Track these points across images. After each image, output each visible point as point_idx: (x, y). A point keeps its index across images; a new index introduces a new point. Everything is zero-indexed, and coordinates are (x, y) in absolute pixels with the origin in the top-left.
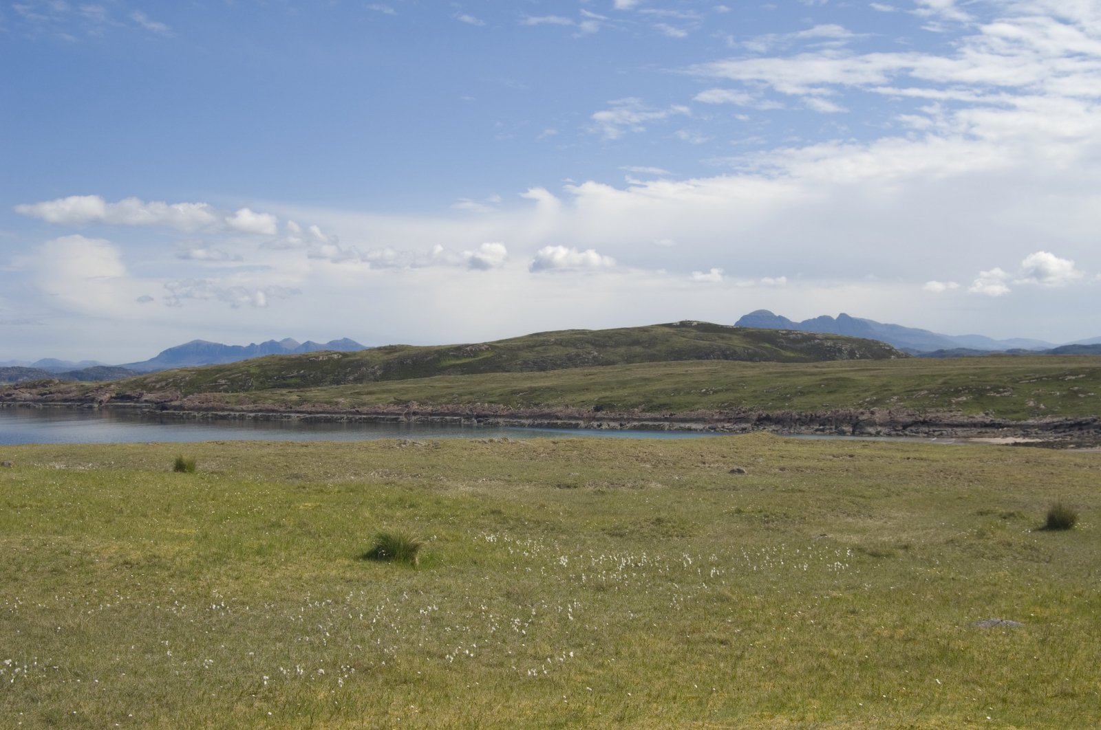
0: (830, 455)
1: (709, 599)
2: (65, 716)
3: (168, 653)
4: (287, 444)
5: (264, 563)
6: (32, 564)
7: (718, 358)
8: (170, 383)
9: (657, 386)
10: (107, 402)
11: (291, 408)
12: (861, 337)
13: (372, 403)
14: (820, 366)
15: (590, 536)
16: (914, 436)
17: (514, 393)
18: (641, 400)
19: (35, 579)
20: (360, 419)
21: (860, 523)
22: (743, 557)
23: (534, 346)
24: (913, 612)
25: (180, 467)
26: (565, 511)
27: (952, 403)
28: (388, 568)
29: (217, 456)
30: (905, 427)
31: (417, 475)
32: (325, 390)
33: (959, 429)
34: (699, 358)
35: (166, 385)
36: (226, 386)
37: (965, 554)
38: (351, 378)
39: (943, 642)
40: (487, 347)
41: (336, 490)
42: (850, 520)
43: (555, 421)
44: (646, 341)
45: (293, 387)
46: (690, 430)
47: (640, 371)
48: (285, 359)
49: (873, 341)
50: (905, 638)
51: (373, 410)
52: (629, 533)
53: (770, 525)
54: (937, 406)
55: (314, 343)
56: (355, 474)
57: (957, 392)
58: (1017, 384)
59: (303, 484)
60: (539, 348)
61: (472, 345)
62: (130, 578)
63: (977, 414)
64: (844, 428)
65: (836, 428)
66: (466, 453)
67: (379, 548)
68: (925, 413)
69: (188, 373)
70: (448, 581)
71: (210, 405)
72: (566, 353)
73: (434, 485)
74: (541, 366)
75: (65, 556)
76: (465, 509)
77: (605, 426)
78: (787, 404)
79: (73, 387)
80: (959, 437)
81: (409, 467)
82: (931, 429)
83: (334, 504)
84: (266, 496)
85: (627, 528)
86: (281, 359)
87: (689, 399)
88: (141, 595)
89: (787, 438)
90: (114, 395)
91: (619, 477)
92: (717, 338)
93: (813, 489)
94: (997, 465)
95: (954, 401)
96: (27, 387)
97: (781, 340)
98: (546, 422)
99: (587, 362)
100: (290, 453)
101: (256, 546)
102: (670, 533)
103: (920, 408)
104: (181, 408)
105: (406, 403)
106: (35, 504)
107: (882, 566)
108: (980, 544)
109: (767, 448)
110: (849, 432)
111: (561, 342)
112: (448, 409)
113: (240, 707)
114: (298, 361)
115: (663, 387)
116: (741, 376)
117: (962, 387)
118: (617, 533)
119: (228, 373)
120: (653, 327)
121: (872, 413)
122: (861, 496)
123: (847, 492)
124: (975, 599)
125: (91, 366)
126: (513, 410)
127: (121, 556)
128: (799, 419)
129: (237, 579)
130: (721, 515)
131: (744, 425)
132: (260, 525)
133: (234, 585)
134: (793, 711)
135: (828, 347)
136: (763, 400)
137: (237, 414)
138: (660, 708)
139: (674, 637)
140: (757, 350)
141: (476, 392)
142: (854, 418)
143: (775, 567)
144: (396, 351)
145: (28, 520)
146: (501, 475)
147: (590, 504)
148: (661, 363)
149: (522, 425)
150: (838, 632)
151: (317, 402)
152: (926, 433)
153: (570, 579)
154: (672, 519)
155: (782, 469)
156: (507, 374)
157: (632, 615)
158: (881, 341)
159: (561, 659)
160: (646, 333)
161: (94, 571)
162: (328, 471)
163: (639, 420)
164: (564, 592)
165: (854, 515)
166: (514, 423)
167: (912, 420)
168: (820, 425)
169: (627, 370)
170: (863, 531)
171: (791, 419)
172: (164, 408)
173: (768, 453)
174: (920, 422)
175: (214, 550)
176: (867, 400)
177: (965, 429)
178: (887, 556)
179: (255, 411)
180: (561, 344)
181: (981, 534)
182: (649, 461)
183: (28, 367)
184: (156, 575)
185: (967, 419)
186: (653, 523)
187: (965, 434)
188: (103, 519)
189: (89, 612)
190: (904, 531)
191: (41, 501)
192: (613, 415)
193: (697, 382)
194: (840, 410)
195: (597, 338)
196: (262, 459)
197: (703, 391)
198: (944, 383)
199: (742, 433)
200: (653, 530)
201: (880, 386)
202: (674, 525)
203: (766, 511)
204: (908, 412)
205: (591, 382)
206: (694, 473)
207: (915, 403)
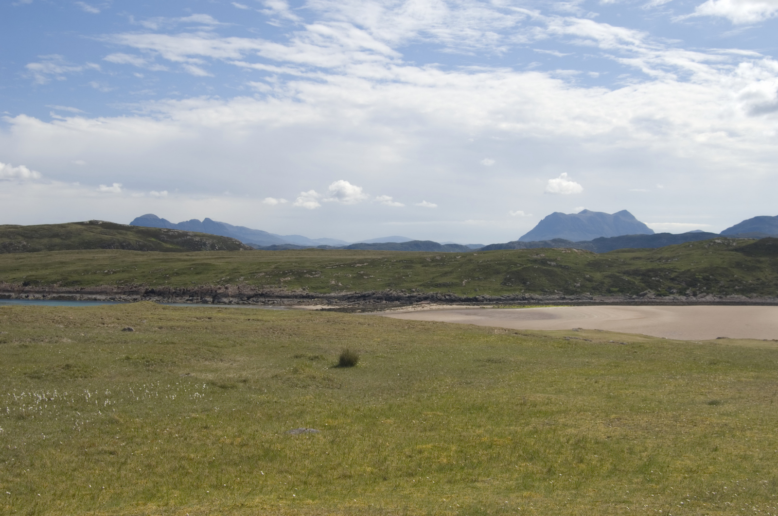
0: (195, 318)
1: (103, 422)
7: (117, 248)
9: (71, 268)
12: (219, 235)
14: (190, 254)
15: (15, 379)
16: (255, 304)
18: (59, 278)
21: (214, 365)
22: (129, 391)
24: (247, 426)
27: (281, 282)
30: (249, 298)
33: (285, 300)
34: (103, 247)
37: (285, 385)
39: (267, 445)
42: (207, 363)
44: (63, 235)
46: (95, 300)
47: (58, 256)
49: (227, 238)
50: (241, 444)
52: (45, 376)
53: (150, 368)
54: (271, 284)
57: (284, 274)
58: (324, 269)
63: (297, 289)
64: (207, 299)
65: (201, 298)
68: (263, 288)
72: (2, 242)
77: (31, 297)
78: (166, 282)
80: (285, 305)
82: (267, 300)
85: (43, 372)
87: (95, 277)
89: (164, 306)
91: (39, 334)
92: (116, 233)
93: (182, 342)
94: (308, 324)
97: (163, 236)
99: (18, 250)
102: (76, 375)
103: (259, 285)
107: (228, 395)
108: (295, 378)
109: (150, 313)
110: (210, 301)
115: (76, 268)
116: (134, 261)
117: (288, 271)
118: (36, 376)
120: (69, 224)
121: (227, 288)
122: (215, 346)
123: (206, 344)
124: (290, 415)
128: (175, 292)
130: (115, 361)
131: (135, 297)
134: (160, 500)
135: (196, 241)
136: (149, 279)
138: (63, 504)
139: (75, 451)
140: (145, 242)
142: (214, 292)
143: (152, 397)
147: (16, 355)
148: (75, 251)
150: (195, 442)
152: (263, 302)
154: (77, 365)
155: (161, 328)
157: (44, 436)
160: (64, 229)
163: (57, 293)
165: (210, 359)
167: (254, 293)
168: (190, 297)
169: (49, 255)
170: (216, 370)
171: (169, 292)
173: (150, 317)
174: (259, 294)
176: (223, 279)
177: (289, 299)
178: (231, 388)
181: (296, 371)
182: (62, 322)
185: (291, 293)
186: (63, 368)
187: (289, 303)
190: (244, 370)
192: (37, 289)
193: (101, 265)
194: (204, 286)
195: (26, 232)
197: (106, 271)
198: (275, 268)
199: (134, 302)
200: (63, 373)
201: (232, 270)
202: (79, 369)
203: (147, 358)
204: (251, 288)
205: (21, 264)
206: (96, 331)
207: (256, 282)
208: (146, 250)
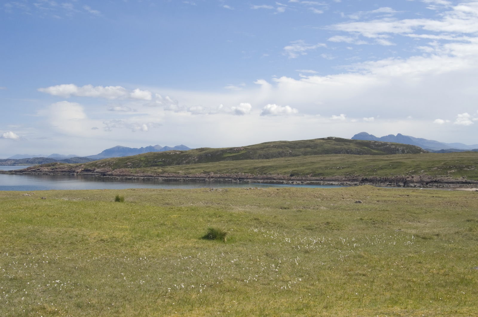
0: (398, 195)
1: (354, 257)
2: (85, 304)
3: (125, 278)
4: (162, 190)
5: (160, 240)
6: (62, 240)
7: (344, 153)
8: (107, 164)
9: (317, 166)
10: (80, 172)
11: (159, 175)
12: (407, 144)
13: (194, 173)
14: (389, 156)
15: (298, 230)
16: (431, 187)
17: (255, 168)
18: (311, 172)
19: (64, 247)
20: (189, 180)
21: (415, 224)
22: (366, 239)
23: (264, 148)
24: (446, 263)
25: (118, 199)
26: (286, 219)
27: (448, 173)
28: (213, 243)
29: (133, 195)
30: (427, 183)
31: (219, 203)
32: (173, 167)
33: (451, 184)
34: (336, 153)
35: (105, 165)
36: (131, 166)
37: (464, 238)
38: (185, 162)
39: (462, 276)
40: (243, 148)
41: (186, 209)
42: (410, 223)
43: (273, 181)
44: (313, 146)
45: (160, 166)
46: (332, 184)
47: (310, 159)
48: (156, 154)
49: (412, 145)
50: (444, 274)
51: (194, 176)
52: (315, 228)
53: (377, 225)
54: (441, 174)
55: (168, 147)
56: (193, 203)
57: (450, 168)
58: (477, 165)
59: (171, 207)
60: (266, 149)
61: (237, 148)
62: (104, 247)
63: (459, 178)
64: (400, 184)
65: (397, 184)
66: (240, 194)
67: (209, 234)
68: (436, 177)
69: (114, 160)
70: (241, 249)
71: (124, 174)
72: (278, 151)
73: (227, 208)
74: (267, 157)
75: (75, 237)
76: (243, 218)
77: (295, 183)
78: (375, 173)
79: (66, 166)
80: (451, 188)
81: (215, 200)
82: (439, 184)
83: (186, 215)
84: (156, 212)
85: (314, 226)
86: (154, 154)
87: (332, 171)
88: (109, 253)
89: (379, 188)
90: (83, 169)
91: (307, 204)
92: (344, 144)
93: (393, 210)
95: (449, 172)
96: (46, 166)
97: (372, 145)
98: (269, 181)
99: (287, 155)
100: (164, 194)
101: (156, 233)
102: (333, 228)
103: (434, 175)
104: (112, 175)
105: (208, 173)
106: (59, 215)
107: (428, 243)
108: (470, 234)
109: (370, 192)
110: (402, 186)
111: (276, 146)
112: (227, 176)
113: (159, 301)
114: (162, 155)
115: (320, 166)
116: (355, 161)
117: (452, 166)
118: (310, 228)
119: (132, 160)
120: (315, 139)
121: (413, 177)
122: (414, 213)
123: (408, 211)
124: (472, 257)
125: (73, 157)
126: (255, 176)
127: (99, 237)
128: (380, 180)
129: (150, 247)
130: (354, 221)
131: (356, 183)
132: (156, 224)
133: (149, 250)
134: (401, 305)
135: (393, 148)
136: (364, 172)
137: (136, 177)
138: (342, 303)
139: (342, 273)
140: (361, 149)
141: (239, 168)
142: (404, 179)
143: (381, 243)
144: (204, 151)
145: (57, 222)
146: (256, 203)
147: (295, 216)
148: (319, 155)
149: (259, 183)
150: (414, 271)
151: (170, 172)
152: (436, 186)
153: (293, 248)
154: (333, 222)
155: (378, 201)
156: (252, 160)
157: (323, 263)
158: (416, 145)
159: (295, 282)
160: (313, 142)
161: (89, 243)
162: (181, 201)
163: (310, 180)
164: (291, 253)
165: (412, 221)
166: (255, 181)
167: (430, 180)
168: (389, 183)
169: (304, 158)
170: (416, 228)
171: (377, 180)
172: (104, 175)
173: (371, 194)
174: (434, 181)
175: (139, 235)
176: (410, 171)
177: (454, 184)
178: (430, 239)
179: (143, 176)
180: (275, 147)
181: (470, 230)
182: (319, 197)
183: (46, 157)
184: (115, 245)
185: (455, 180)
186: (325, 224)
187: (453, 187)
188: (88, 222)
189: (88, 261)
190: (435, 228)
191: (61, 214)
192: (298, 178)
193: (335, 163)
194: (398, 176)
195: (291, 145)
196: (152, 196)
197: (338, 167)
198: (444, 164)
199: (355, 186)
200: (326, 227)
201: (416, 165)
202: (335, 225)
203: (373, 219)
204: (428, 177)
205: (289, 163)
206: (340, 203)
207: (431, 173)
208: (362, 154)
